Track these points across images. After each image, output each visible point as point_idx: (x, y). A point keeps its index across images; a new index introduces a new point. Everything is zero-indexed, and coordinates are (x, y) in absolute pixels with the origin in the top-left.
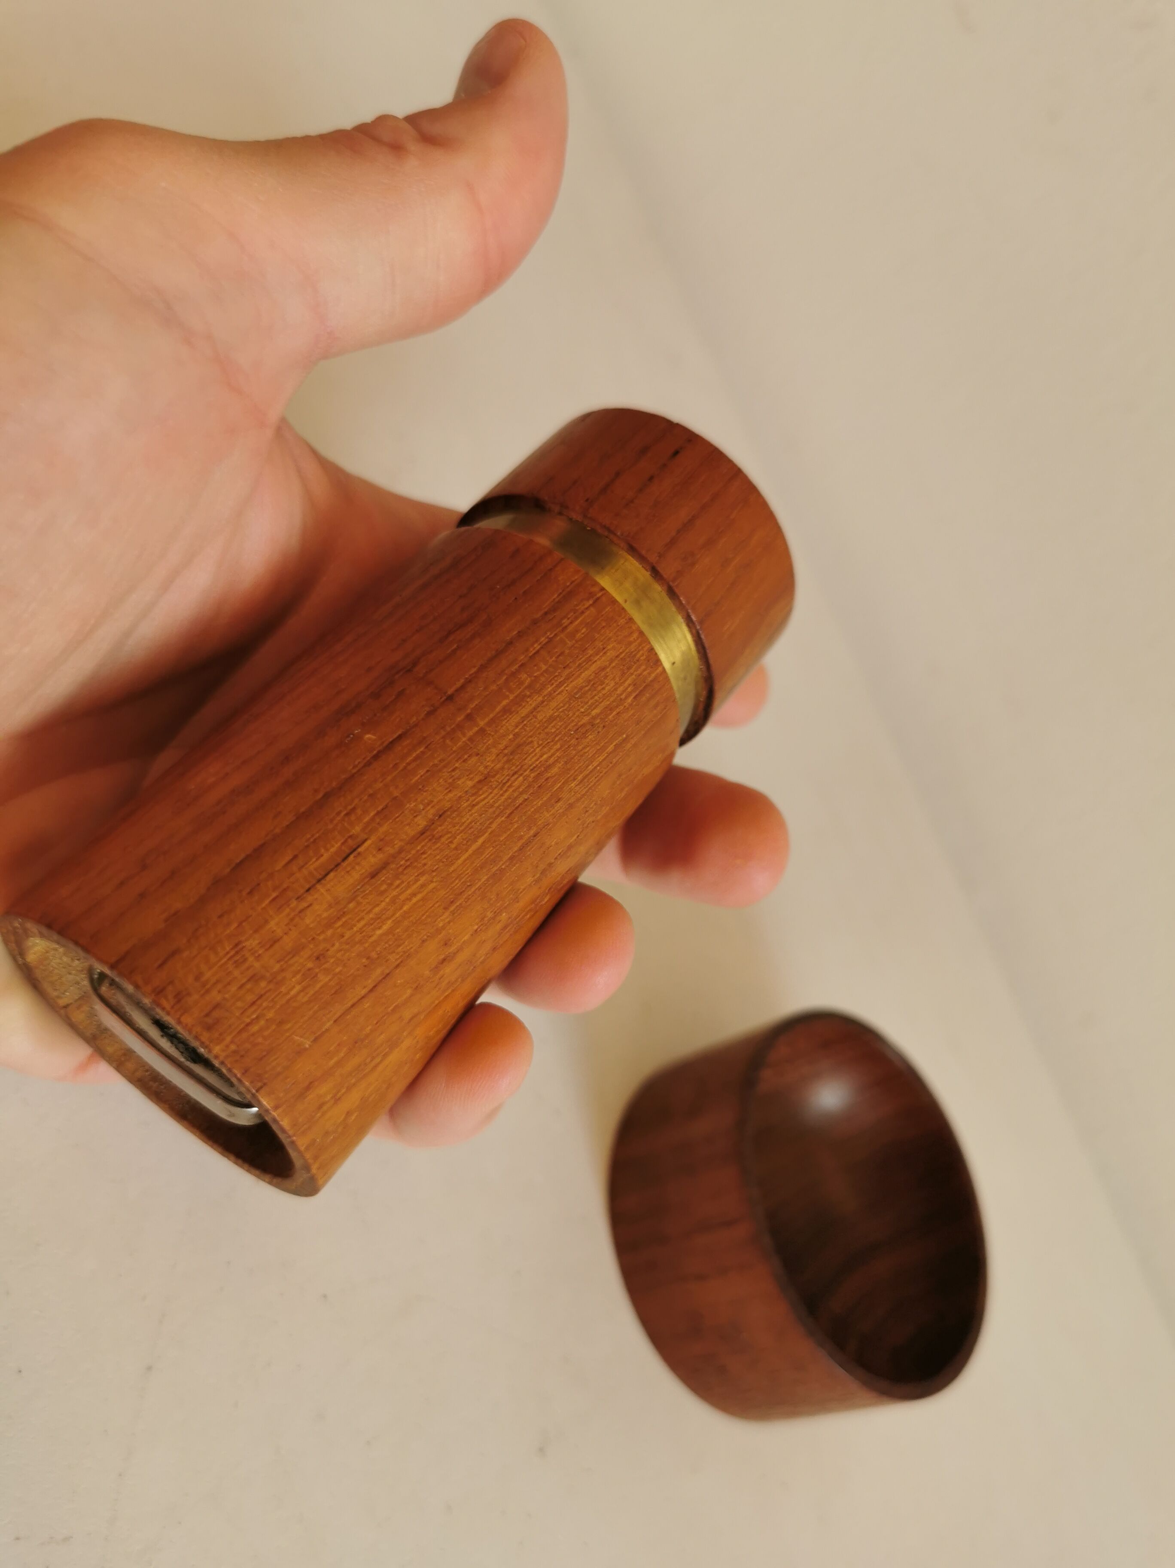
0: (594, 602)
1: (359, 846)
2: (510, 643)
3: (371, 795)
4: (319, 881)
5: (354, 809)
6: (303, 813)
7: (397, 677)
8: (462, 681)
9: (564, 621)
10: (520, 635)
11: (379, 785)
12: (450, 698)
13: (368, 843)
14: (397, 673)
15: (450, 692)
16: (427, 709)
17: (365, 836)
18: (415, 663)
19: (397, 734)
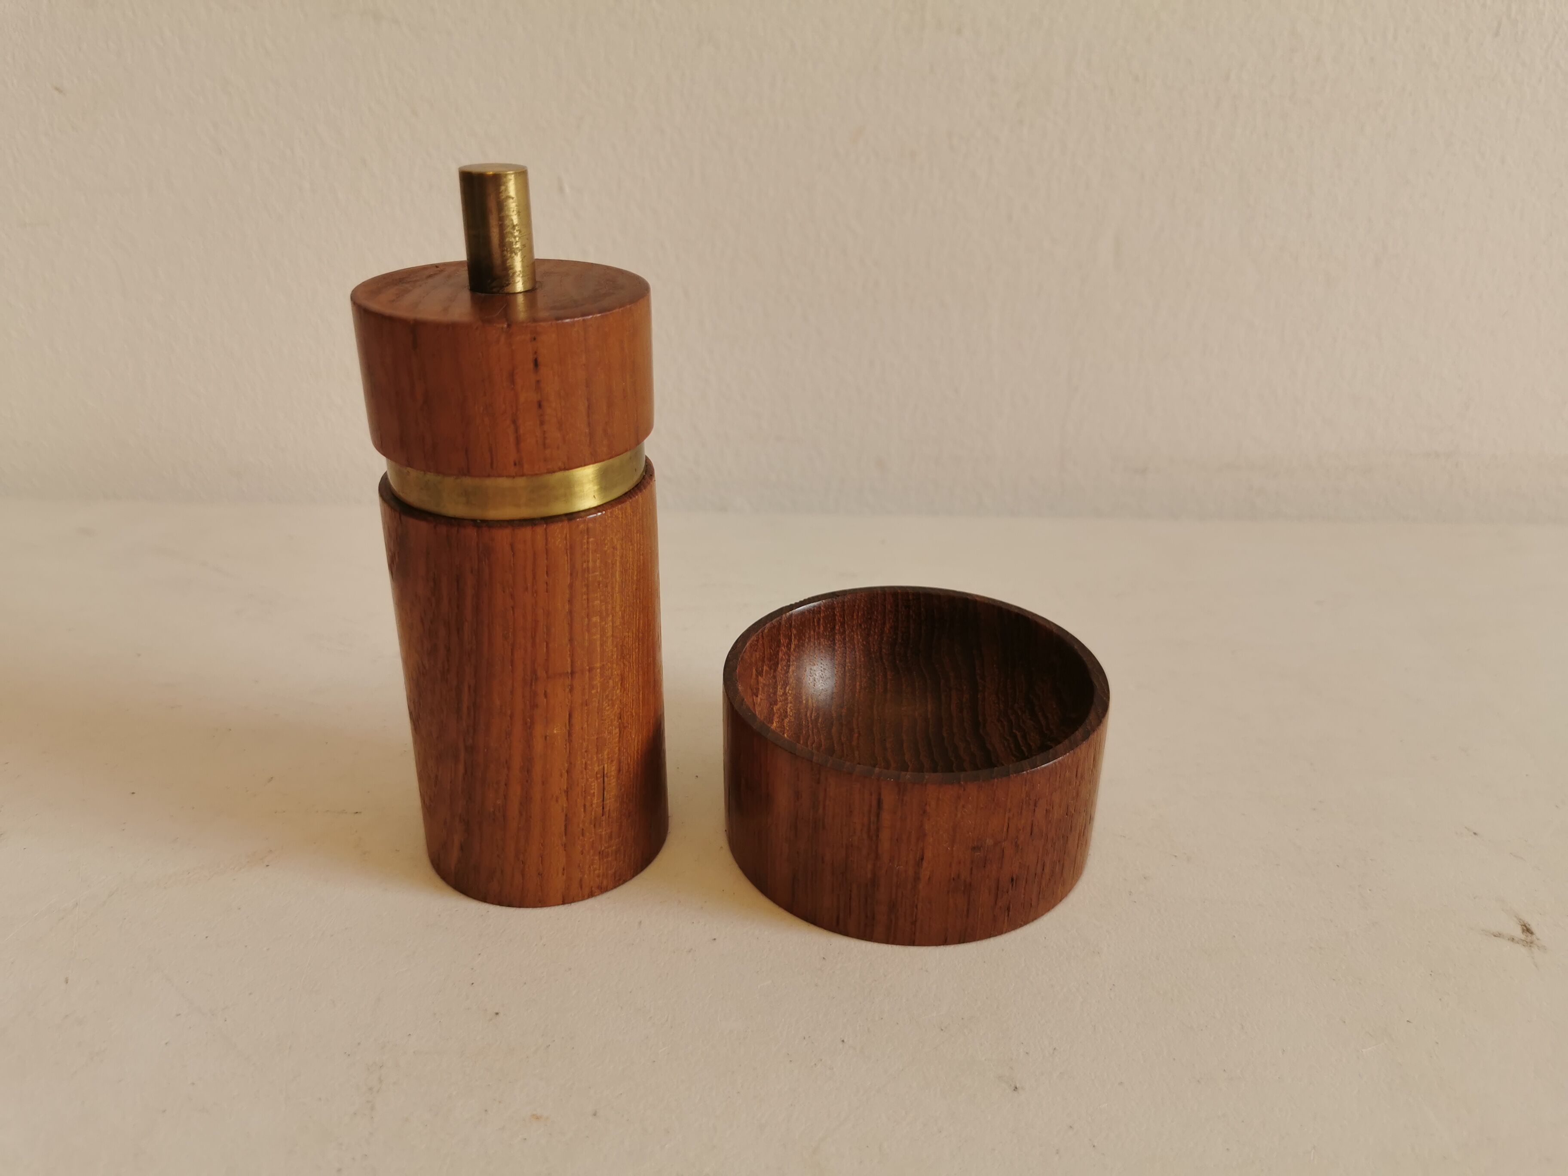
0: (588, 534)
1: (604, 773)
2: (571, 612)
3: (586, 751)
4: (603, 801)
5: (586, 763)
6: (567, 788)
7: (533, 687)
8: (569, 660)
9: (584, 566)
10: (570, 601)
11: (585, 744)
12: (572, 673)
13: (606, 765)
14: (531, 685)
15: (569, 671)
16: (568, 690)
17: (602, 766)
18: (534, 672)
19: (568, 715)
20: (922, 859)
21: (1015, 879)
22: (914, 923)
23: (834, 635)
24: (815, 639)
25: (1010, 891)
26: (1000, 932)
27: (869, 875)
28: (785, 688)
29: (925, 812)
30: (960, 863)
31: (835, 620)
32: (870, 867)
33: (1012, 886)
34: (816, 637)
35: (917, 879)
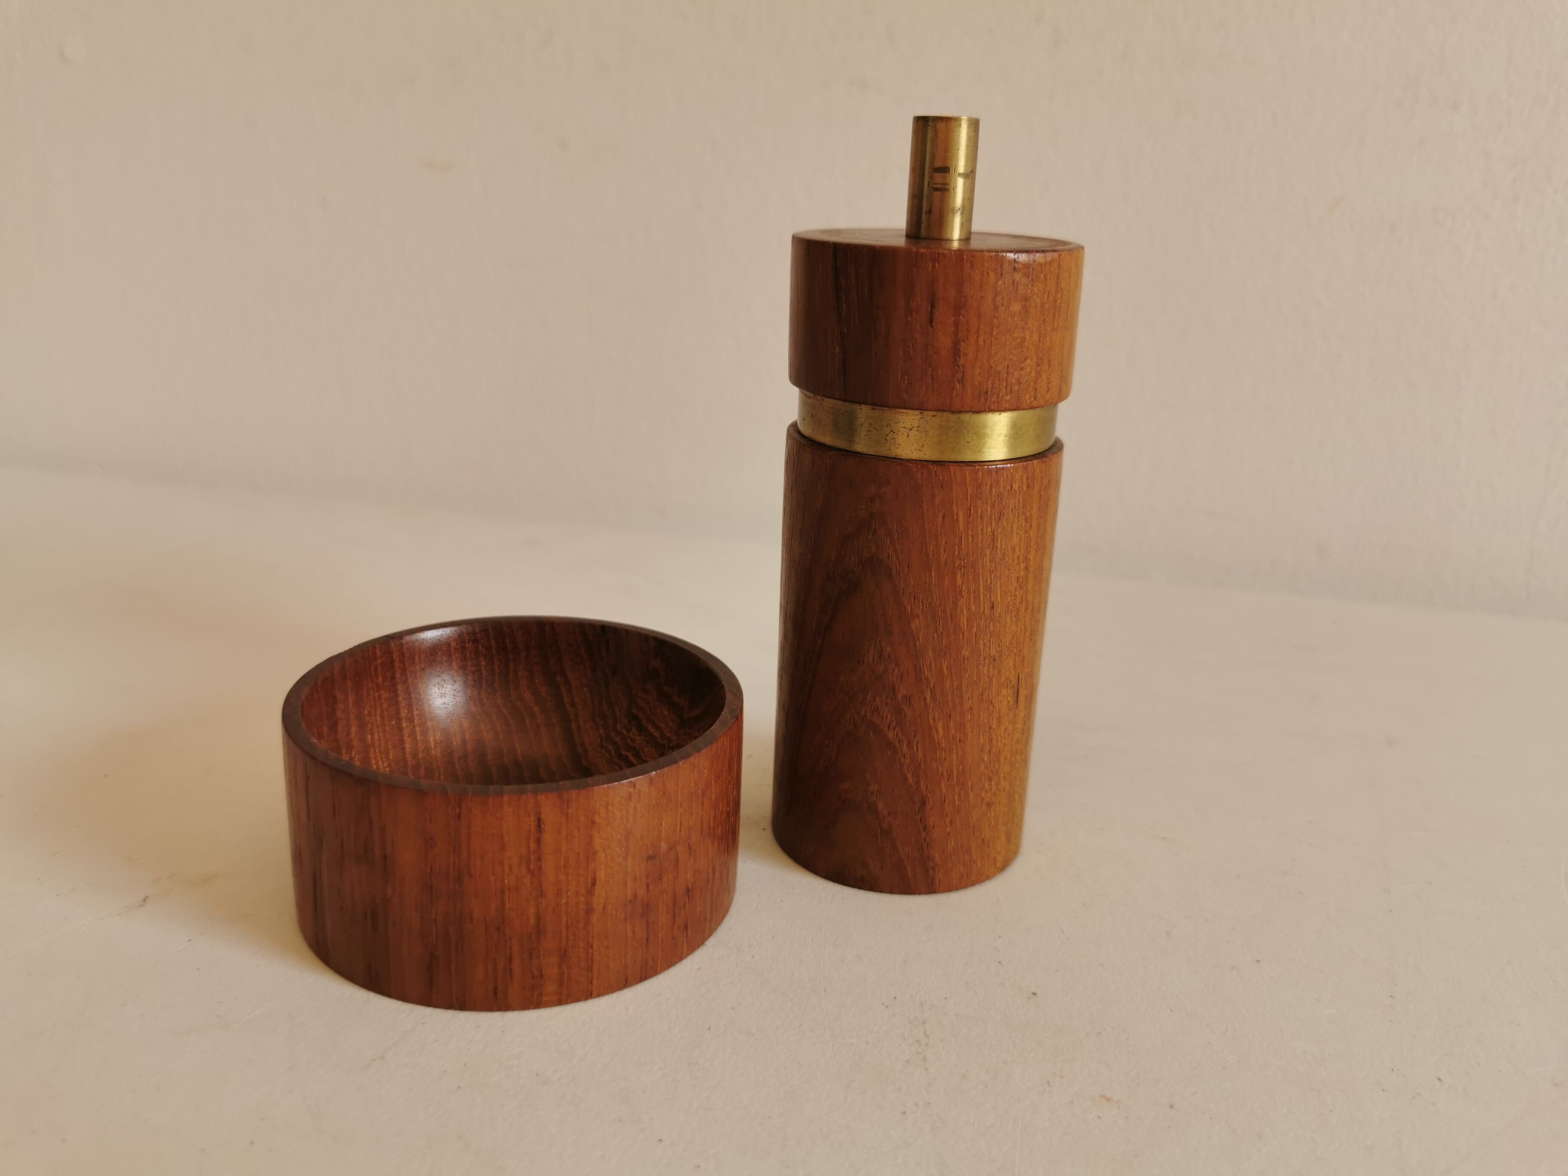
20: (594, 884)
21: (690, 889)
22: (590, 969)
23: (395, 685)
24: (374, 692)
25: (687, 906)
26: (681, 958)
27: (532, 921)
28: (351, 753)
29: (593, 822)
30: (635, 880)
31: (393, 667)
32: (532, 910)
33: (689, 898)
34: (376, 690)
35: (589, 911)
